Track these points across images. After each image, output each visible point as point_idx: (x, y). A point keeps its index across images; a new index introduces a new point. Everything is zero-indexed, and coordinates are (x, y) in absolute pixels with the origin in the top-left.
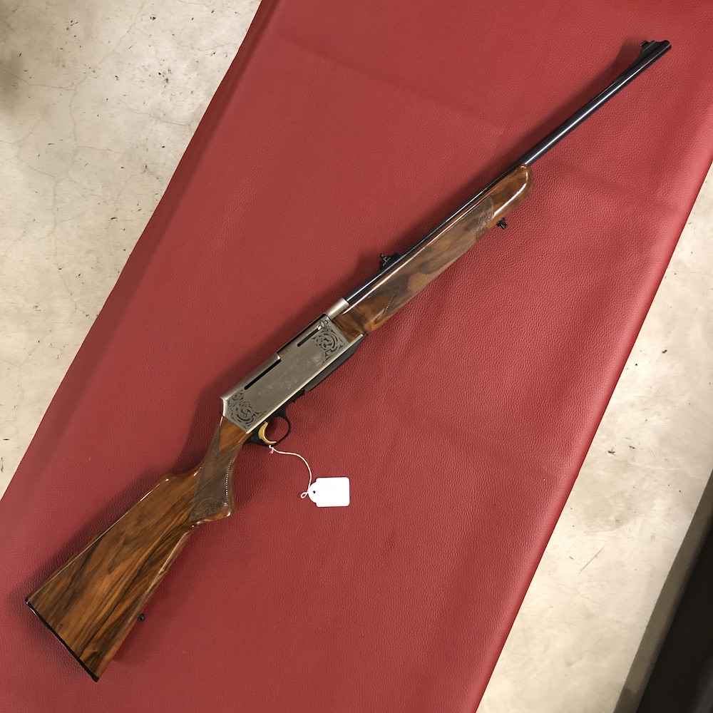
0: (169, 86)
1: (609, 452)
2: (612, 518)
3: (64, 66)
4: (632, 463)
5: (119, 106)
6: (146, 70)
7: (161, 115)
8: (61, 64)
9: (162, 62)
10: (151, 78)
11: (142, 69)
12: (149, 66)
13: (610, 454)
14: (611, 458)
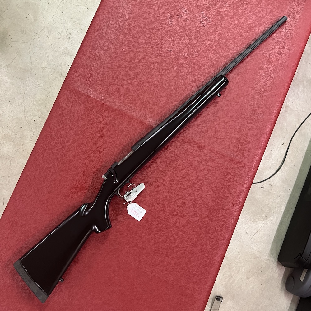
0: (70, 40)
1: (261, 187)
2: (264, 215)
3: (25, 33)
4: (271, 192)
5: (49, 49)
6: (60, 33)
7: (67, 52)
8: (24, 32)
9: (67, 30)
10: (63, 37)
11: (59, 33)
12: (62, 32)
13: (262, 188)
14: (262, 190)
